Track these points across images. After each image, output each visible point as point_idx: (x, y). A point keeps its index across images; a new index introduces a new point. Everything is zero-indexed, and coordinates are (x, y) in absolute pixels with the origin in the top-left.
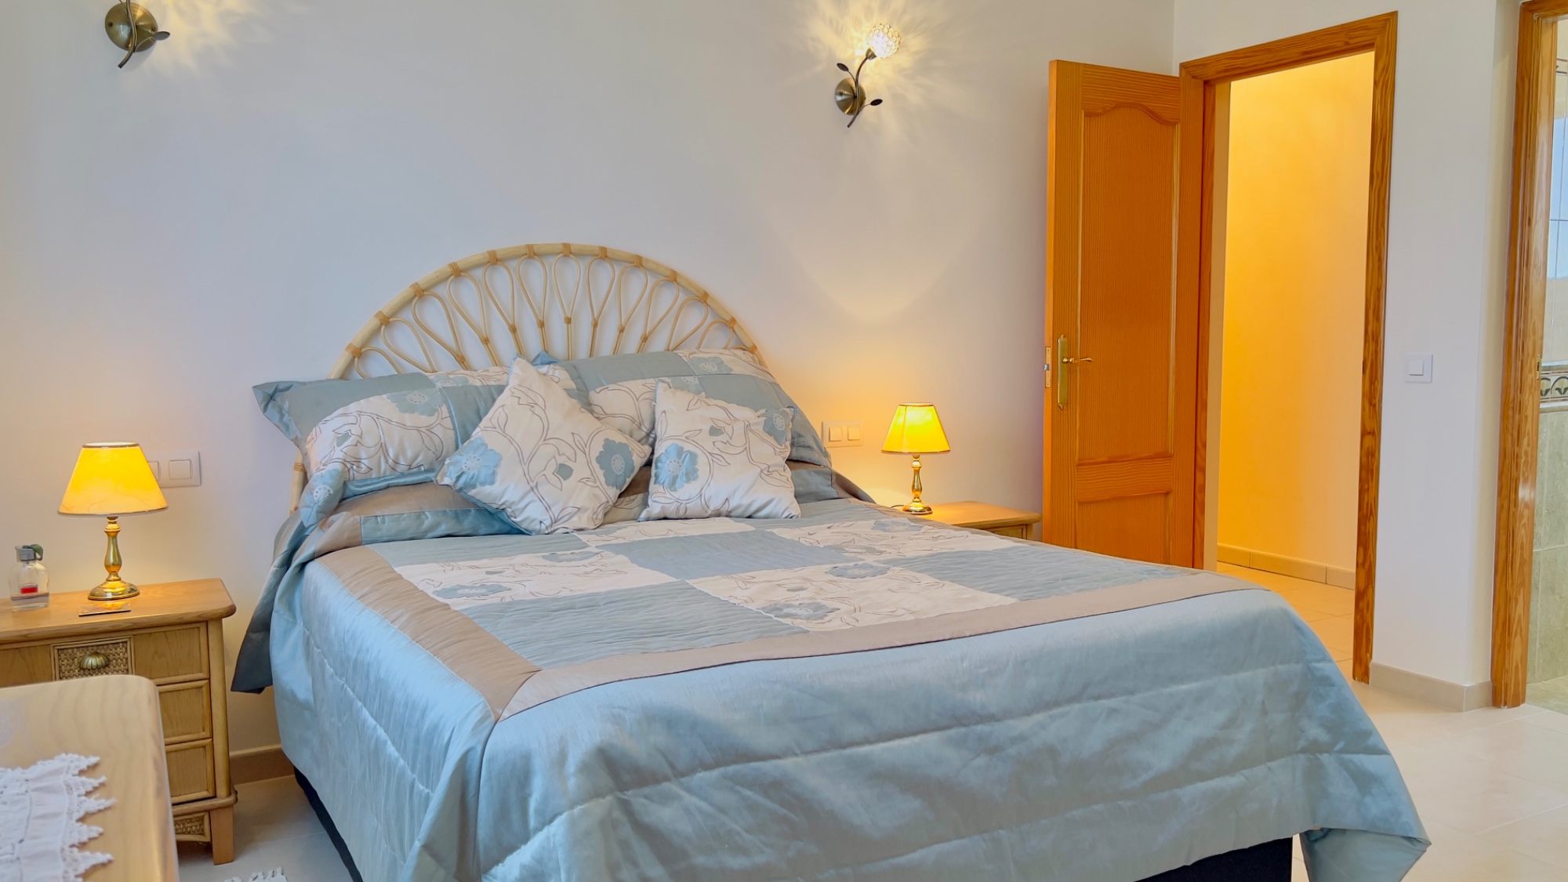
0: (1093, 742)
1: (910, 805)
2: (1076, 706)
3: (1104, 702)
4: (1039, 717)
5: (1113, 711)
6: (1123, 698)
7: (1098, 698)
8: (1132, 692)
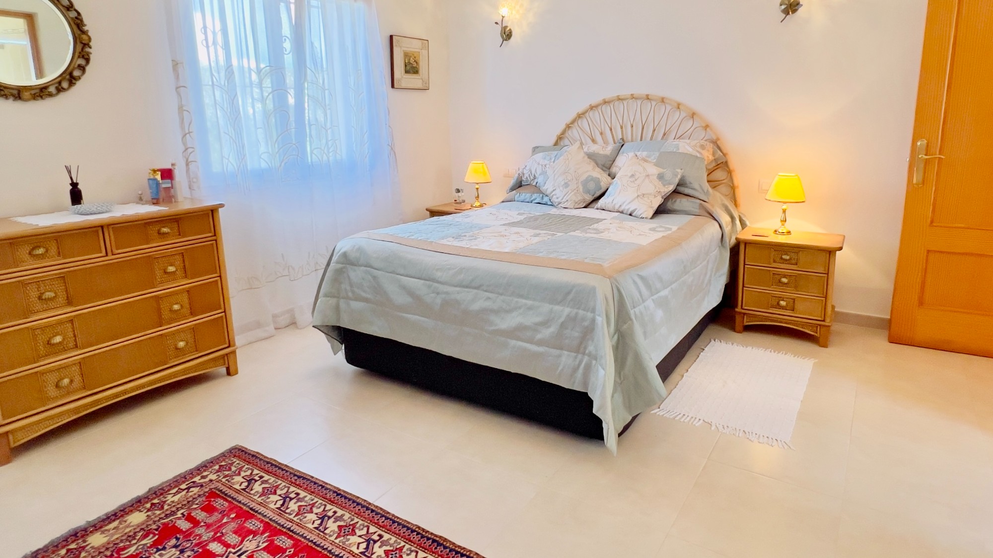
0: (476, 306)
1: (409, 299)
2: (475, 291)
3: (487, 293)
4: (458, 289)
5: (489, 298)
6: (496, 295)
7: (486, 291)
8: (501, 294)
